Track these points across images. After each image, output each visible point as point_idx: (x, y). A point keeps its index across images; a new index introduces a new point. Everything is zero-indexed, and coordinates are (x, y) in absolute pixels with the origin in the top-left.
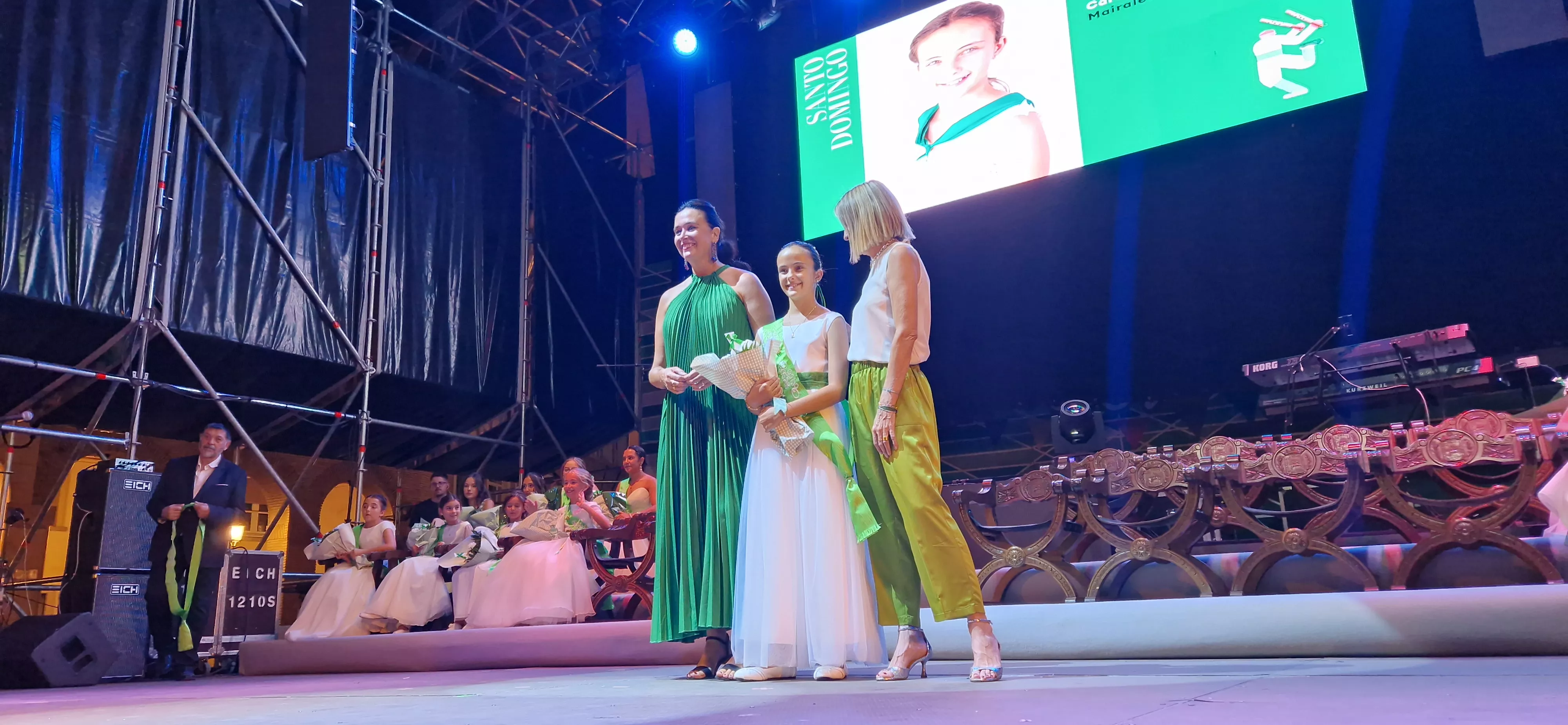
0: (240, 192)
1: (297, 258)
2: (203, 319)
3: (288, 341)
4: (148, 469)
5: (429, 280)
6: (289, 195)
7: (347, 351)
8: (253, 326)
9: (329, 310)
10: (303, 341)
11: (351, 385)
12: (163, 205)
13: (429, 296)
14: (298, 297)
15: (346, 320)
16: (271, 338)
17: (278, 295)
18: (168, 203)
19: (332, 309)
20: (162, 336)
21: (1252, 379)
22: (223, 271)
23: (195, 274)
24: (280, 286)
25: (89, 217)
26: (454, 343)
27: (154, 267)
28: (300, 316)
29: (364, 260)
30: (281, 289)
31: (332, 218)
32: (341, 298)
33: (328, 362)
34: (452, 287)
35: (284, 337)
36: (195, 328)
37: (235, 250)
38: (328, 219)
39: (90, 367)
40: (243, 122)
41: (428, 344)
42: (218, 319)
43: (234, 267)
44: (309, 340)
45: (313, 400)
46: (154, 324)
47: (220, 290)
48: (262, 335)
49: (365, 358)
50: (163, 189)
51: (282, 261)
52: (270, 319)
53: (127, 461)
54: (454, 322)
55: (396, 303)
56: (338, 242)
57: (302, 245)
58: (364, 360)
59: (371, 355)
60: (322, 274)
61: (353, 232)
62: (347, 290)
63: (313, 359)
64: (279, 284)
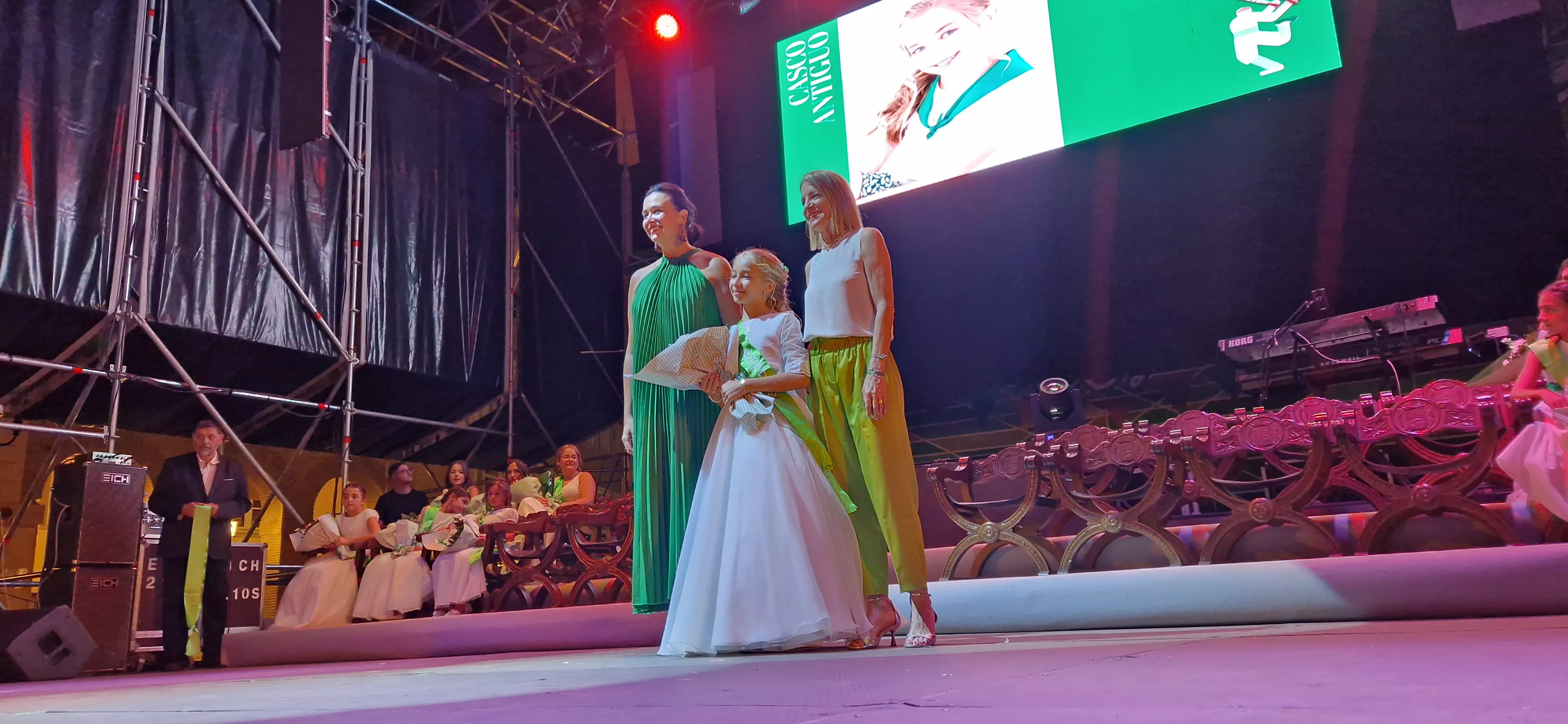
0: (217, 183)
1: (277, 249)
2: (182, 312)
3: (269, 332)
4: (126, 462)
5: (412, 270)
6: (268, 186)
7: (329, 342)
8: (233, 318)
9: (311, 301)
10: (285, 332)
11: (334, 377)
12: (138, 197)
13: (413, 285)
14: (279, 287)
15: (328, 310)
16: (252, 329)
17: (258, 286)
18: (143, 195)
19: (313, 299)
20: (140, 329)
21: (1228, 354)
22: (201, 263)
23: (173, 265)
24: (260, 278)
25: (63, 210)
26: (439, 334)
27: (130, 260)
28: (281, 307)
29: (346, 250)
30: (261, 280)
31: (313, 208)
32: (323, 289)
33: (311, 353)
34: (436, 276)
35: (266, 328)
36: (174, 320)
37: (213, 242)
38: (308, 210)
39: (67, 362)
40: (220, 113)
41: (412, 335)
42: (197, 311)
43: (212, 259)
44: (290, 331)
45: (295, 392)
46: (131, 317)
47: (198, 283)
48: (243, 327)
49: (348, 349)
50: (137, 182)
51: (262, 253)
52: (250, 310)
53: (105, 454)
54: (438, 311)
55: (379, 293)
56: (319, 232)
57: (282, 235)
58: (347, 350)
59: (354, 346)
60: (303, 265)
61: (334, 222)
62: (329, 280)
63: (295, 351)
64: (259, 275)
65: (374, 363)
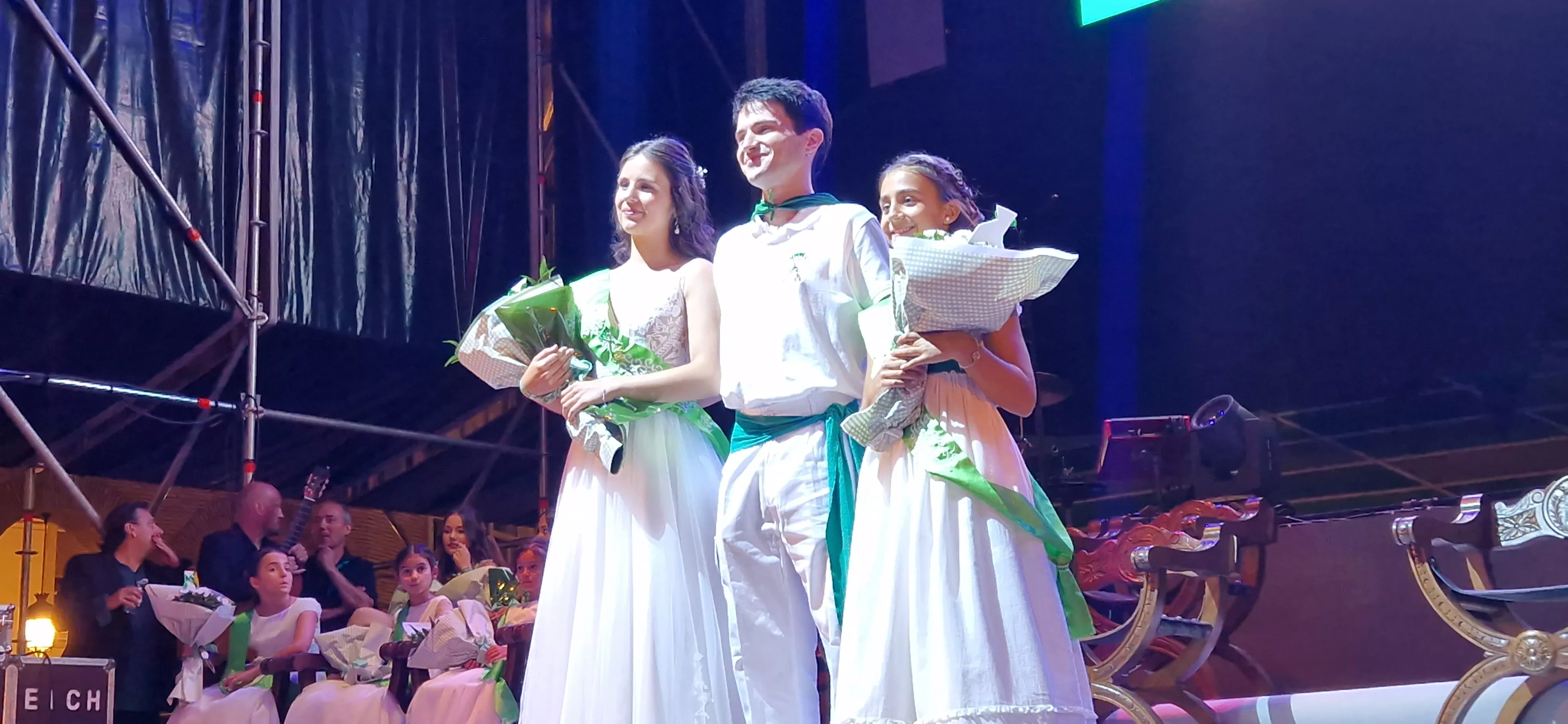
1: (119, 112)
3: (110, 267)
5: (359, 144)
7: (215, 284)
8: (47, 242)
9: (180, 208)
10: (137, 267)
11: (226, 345)
13: (360, 173)
14: (124, 184)
15: (212, 224)
16: (80, 263)
17: (88, 182)
19: (185, 205)
24: (92, 166)
26: (409, 262)
28: (130, 221)
29: (240, 110)
30: (94, 171)
31: (181, 33)
32: (202, 184)
33: (182, 303)
34: (401, 155)
35: (103, 260)
38: (173, 37)
41: (361, 265)
44: (147, 265)
45: (159, 378)
48: (64, 258)
49: (249, 295)
51: (94, 120)
52: (76, 227)
54: (407, 221)
55: (300, 189)
56: (192, 78)
57: (127, 86)
58: (247, 298)
59: (259, 289)
60: (166, 140)
61: (218, 59)
62: (211, 167)
63: (156, 300)
64: (91, 162)
65: (295, 321)
